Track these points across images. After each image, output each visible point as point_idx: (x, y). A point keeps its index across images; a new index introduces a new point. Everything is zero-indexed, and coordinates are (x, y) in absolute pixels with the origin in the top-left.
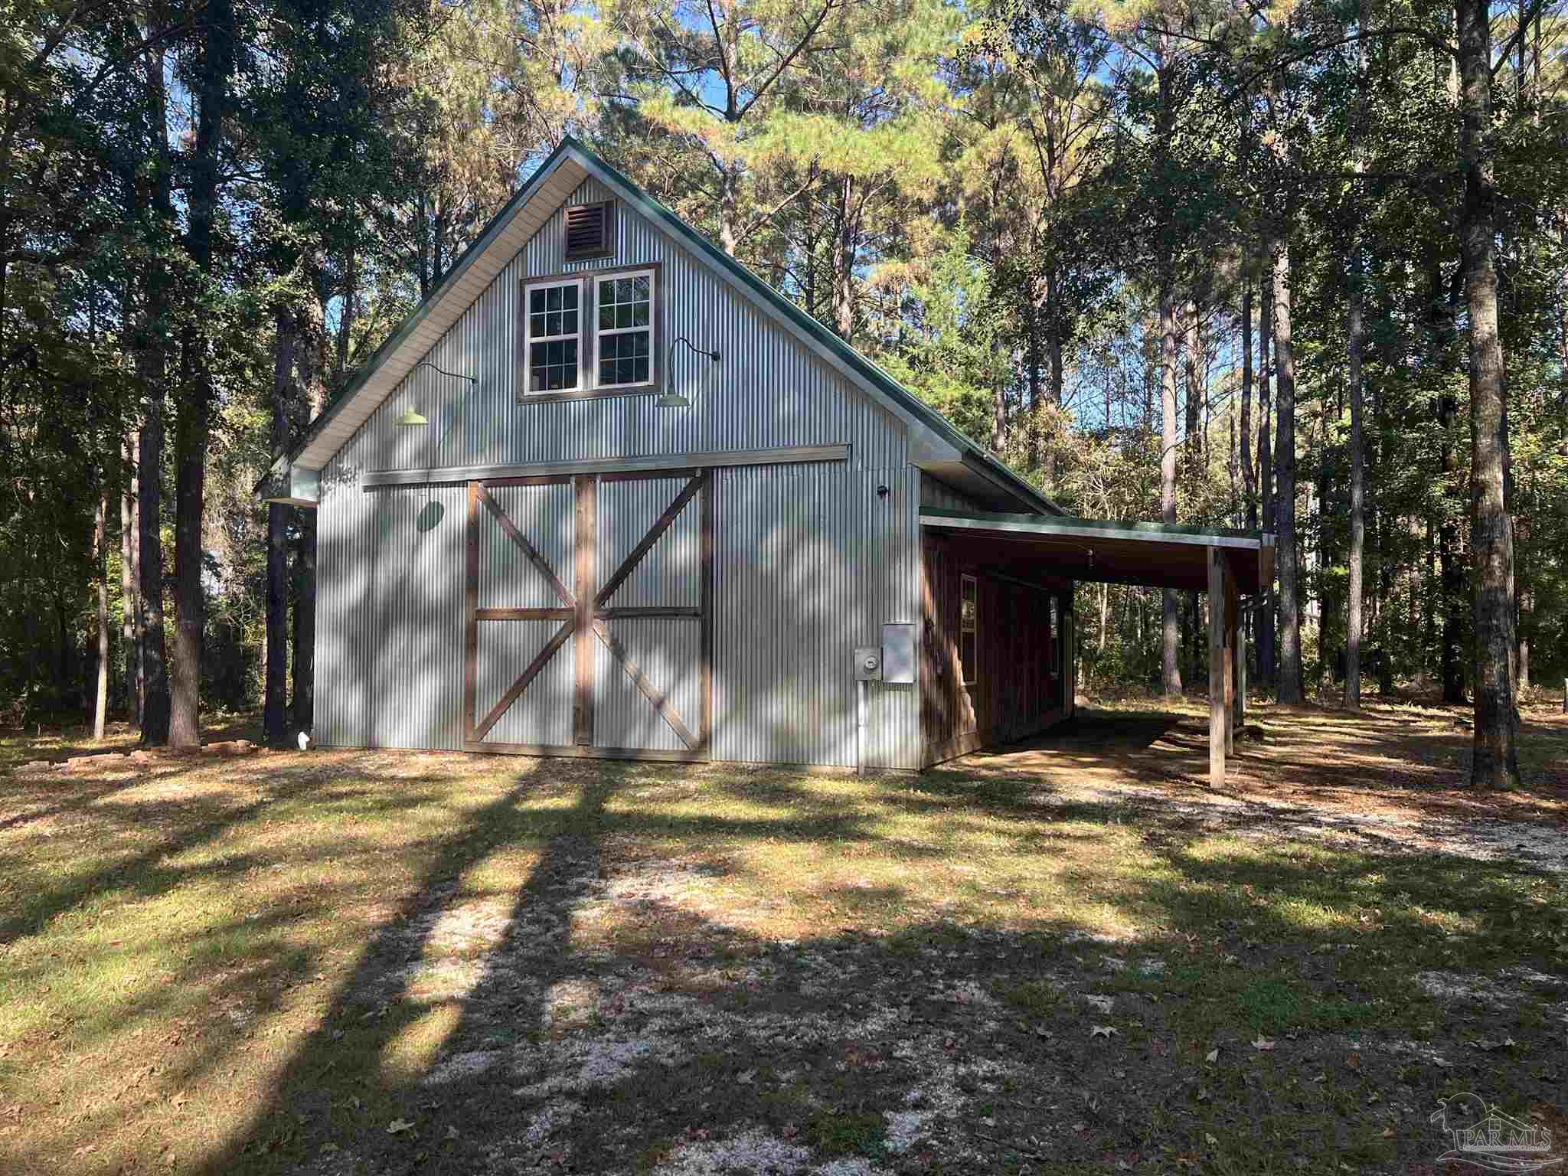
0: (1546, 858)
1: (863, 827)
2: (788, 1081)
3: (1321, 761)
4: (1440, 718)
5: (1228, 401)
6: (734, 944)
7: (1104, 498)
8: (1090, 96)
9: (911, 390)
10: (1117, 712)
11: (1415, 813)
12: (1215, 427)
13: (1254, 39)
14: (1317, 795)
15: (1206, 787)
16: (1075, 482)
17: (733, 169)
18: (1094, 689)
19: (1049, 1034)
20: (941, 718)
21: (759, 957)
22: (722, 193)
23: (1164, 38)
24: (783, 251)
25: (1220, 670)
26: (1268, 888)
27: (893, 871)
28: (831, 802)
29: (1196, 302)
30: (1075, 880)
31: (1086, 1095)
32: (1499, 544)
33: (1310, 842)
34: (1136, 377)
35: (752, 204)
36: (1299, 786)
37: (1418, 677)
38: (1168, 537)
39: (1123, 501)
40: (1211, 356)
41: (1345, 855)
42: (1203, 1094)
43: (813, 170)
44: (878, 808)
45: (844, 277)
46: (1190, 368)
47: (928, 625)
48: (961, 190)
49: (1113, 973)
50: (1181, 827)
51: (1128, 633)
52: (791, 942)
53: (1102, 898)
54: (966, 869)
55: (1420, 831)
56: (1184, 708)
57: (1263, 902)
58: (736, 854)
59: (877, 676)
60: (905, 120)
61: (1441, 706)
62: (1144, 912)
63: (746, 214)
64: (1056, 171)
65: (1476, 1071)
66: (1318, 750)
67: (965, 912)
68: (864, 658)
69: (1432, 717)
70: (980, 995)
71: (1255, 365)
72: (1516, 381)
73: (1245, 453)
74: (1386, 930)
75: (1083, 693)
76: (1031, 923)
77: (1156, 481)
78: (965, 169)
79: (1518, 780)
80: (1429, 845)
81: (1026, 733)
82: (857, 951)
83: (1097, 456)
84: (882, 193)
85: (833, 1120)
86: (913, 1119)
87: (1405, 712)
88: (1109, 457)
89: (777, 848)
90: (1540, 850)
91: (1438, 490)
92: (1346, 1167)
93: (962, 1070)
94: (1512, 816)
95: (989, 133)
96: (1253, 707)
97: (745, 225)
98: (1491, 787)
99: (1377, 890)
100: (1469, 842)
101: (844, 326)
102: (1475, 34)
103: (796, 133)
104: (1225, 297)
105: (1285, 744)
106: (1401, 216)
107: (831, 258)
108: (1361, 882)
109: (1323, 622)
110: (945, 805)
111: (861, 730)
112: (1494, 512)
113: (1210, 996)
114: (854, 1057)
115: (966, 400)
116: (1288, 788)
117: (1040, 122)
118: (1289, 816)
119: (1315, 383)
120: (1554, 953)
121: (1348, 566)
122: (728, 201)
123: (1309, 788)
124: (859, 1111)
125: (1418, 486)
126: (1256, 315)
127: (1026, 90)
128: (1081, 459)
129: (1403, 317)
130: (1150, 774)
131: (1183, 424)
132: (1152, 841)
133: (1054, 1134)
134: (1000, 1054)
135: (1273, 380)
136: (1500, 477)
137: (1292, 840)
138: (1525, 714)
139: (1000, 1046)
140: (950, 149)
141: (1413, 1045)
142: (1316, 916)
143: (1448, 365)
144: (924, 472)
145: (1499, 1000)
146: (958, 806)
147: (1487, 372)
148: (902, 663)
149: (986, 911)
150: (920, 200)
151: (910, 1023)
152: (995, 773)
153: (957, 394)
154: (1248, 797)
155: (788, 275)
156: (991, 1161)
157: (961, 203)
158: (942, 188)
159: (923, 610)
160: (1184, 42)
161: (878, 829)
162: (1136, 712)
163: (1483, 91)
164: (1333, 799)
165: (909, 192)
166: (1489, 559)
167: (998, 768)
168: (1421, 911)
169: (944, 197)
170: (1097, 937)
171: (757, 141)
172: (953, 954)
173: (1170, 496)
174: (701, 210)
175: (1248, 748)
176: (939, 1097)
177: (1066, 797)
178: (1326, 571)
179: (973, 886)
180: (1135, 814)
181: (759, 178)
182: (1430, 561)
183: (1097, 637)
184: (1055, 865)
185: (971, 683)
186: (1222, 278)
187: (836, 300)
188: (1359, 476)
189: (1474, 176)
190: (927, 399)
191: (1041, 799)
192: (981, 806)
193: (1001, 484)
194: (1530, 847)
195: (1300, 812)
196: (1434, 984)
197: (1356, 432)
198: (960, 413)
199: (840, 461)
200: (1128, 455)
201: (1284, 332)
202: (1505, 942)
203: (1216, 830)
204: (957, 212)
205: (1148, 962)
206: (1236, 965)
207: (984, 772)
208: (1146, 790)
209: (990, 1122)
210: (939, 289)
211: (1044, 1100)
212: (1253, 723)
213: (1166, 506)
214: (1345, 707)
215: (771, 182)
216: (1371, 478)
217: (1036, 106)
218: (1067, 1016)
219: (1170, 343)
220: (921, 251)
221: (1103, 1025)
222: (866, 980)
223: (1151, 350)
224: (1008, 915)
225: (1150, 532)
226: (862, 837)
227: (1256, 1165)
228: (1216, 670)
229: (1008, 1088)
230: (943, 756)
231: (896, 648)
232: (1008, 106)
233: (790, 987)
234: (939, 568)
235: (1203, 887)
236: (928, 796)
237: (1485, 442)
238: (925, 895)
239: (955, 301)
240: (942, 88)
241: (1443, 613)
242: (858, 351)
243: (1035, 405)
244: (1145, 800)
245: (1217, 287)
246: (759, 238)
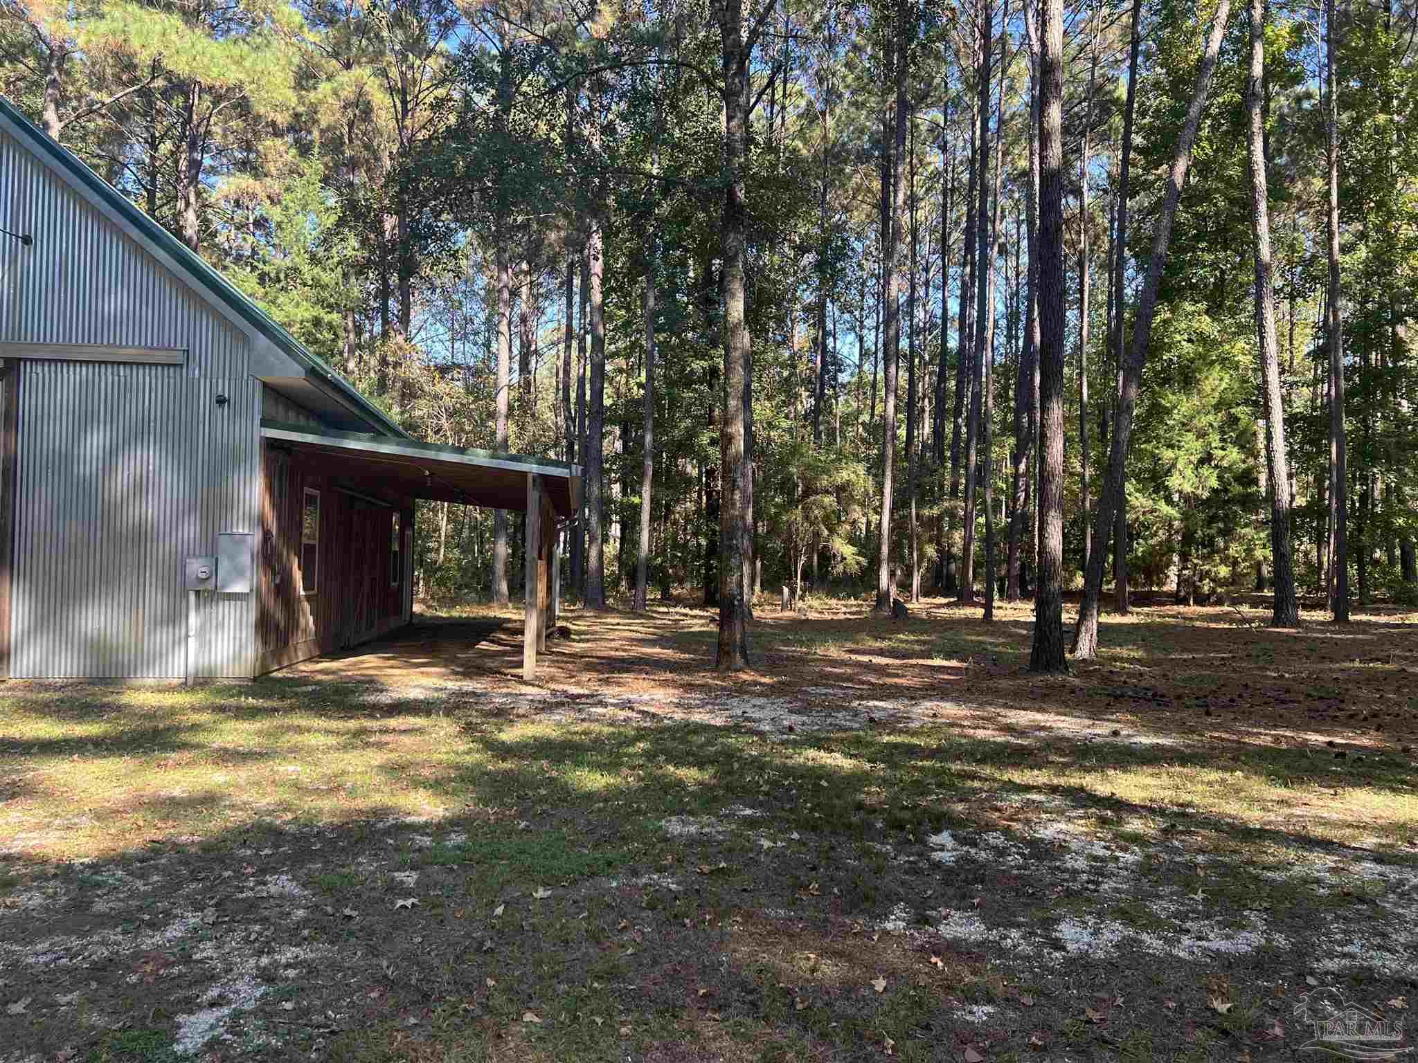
0: (760, 720)
1: (185, 737)
2: (69, 1004)
3: (613, 653)
4: (701, 617)
5: (554, 352)
6: (16, 870)
7: (446, 426)
8: (442, 61)
9: (261, 305)
10: (451, 618)
11: (676, 692)
12: (544, 373)
13: (579, 44)
14: (607, 682)
15: (520, 680)
16: (421, 409)
17: (61, 47)
18: (432, 597)
19: (355, 914)
20: (277, 626)
21: (47, 880)
22: (48, 71)
23: (506, 25)
24: (120, 145)
25: (534, 579)
26: (558, 760)
27: (215, 777)
28: (152, 714)
29: (529, 263)
30: (395, 770)
31: (385, 964)
32: (740, 483)
33: (597, 720)
34: (476, 321)
35: (85, 89)
36: (595, 675)
37: (688, 586)
38: (495, 463)
39: (463, 430)
40: (540, 311)
41: (622, 729)
42: (488, 944)
43: (156, 68)
44: (204, 718)
45: (190, 183)
46: (524, 320)
47: (267, 535)
48: (315, 122)
49: (420, 850)
50: (496, 715)
51: (466, 549)
52: (86, 860)
53: (416, 784)
54: (290, 769)
55: (678, 705)
56: (509, 613)
57: (555, 774)
58: (30, 775)
59: (210, 586)
60: (259, 40)
61: (702, 608)
62: (454, 793)
63: (79, 99)
64: (408, 122)
65: (698, 891)
66: (613, 644)
67: (285, 810)
68: (197, 567)
69: (695, 617)
70: (292, 888)
71: (575, 323)
72: (759, 360)
73: (566, 399)
74: (647, 787)
75: (423, 601)
76: (349, 813)
77: (492, 415)
78: (321, 102)
79: (747, 662)
80: (683, 716)
81: (365, 638)
82: (163, 861)
83: (441, 387)
84: (234, 107)
85: (118, 1035)
86: (205, 1018)
87: (677, 613)
88: (452, 390)
89: (81, 765)
90: (756, 715)
91: (705, 440)
92: (596, 985)
93: (265, 961)
94: (742, 690)
95: (345, 72)
96: (565, 611)
97: (74, 109)
98: (728, 669)
99: (641, 755)
100: (711, 712)
101: (189, 232)
102: (737, 80)
103: (138, 25)
104: (553, 261)
105: (588, 641)
106: (681, 217)
107: (176, 162)
108: (631, 750)
109: (622, 539)
110: (276, 710)
111: (192, 641)
112: (736, 458)
113: (502, 859)
114: (148, 968)
115: (317, 322)
116: (585, 676)
117: (394, 73)
118: (583, 700)
119: (621, 344)
120: (758, 792)
121: (641, 497)
122: (55, 80)
123: (601, 676)
124: (148, 1022)
125: (692, 434)
126: (577, 281)
127: (381, 40)
128: (426, 388)
129: (685, 299)
130: (474, 670)
131: (516, 366)
132: (469, 728)
133: (353, 1005)
134: (305, 939)
135: (589, 338)
136: (742, 431)
137: (583, 720)
138: (756, 613)
139: (306, 932)
140: (305, 78)
141: (655, 877)
142: (593, 780)
143: (713, 343)
144: (265, 385)
145: (719, 833)
146: (292, 709)
147: (736, 349)
148: (239, 573)
149: (306, 808)
150: (273, 123)
151: (213, 924)
152: (331, 677)
153: (307, 315)
154: (552, 686)
155: (126, 171)
156: (286, 1043)
157: (316, 134)
158: (297, 116)
159: (262, 521)
160: (523, 33)
161: (201, 738)
162: (467, 618)
163: (740, 127)
164: (619, 684)
165: (262, 111)
166: (733, 494)
167: (333, 673)
168: (672, 769)
169: (297, 126)
170: (409, 820)
171: (92, 24)
172: (267, 851)
173: (503, 428)
174: (21, 84)
175: (557, 645)
176: (237, 992)
177: (395, 695)
178: (625, 500)
179: (297, 786)
180: (457, 706)
181: (94, 64)
182: (700, 497)
183: (438, 550)
184: (377, 758)
185: (311, 593)
186: (550, 245)
187: (181, 205)
188: (650, 424)
189: (732, 194)
190: (277, 316)
191: (371, 698)
192: (312, 709)
193: (346, 404)
194: (752, 713)
195: (592, 696)
196: (674, 826)
197: (649, 387)
198: (310, 333)
199: (175, 365)
200: (469, 390)
201: (597, 298)
202: (729, 788)
203: (524, 716)
204: (312, 142)
205: (453, 836)
206: (527, 830)
207: (320, 677)
208: (468, 685)
209: (288, 1006)
210: (291, 212)
211: (344, 976)
212: (564, 624)
213: (499, 437)
214: (635, 610)
215: (108, 70)
216: (659, 426)
217: (390, 57)
218: (373, 894)
219: (506, 295)
220: (274, 172)
221: (405, 898)
222: (172, 886)
223: (491, 298)
224: (327, 809)
225: (480, 457)
226: (184, 746)
227: (526, 997)
228: (531, 579)
229: (310, 969)
230: (279, 663)
231: (232, 558)
232: (363, 51)
233: (80, 906)
234: (280, 480)
235: (507, 765)
236: (260, 702)
237: (733, 403)
238: (245, 797)
239: (308, 226)
240: (298, 19)
241: (706, 536)
242: (203, 260)
243: (385, 335)
244: (467, 693)
245: (546, 253)
246: (92, 126)
